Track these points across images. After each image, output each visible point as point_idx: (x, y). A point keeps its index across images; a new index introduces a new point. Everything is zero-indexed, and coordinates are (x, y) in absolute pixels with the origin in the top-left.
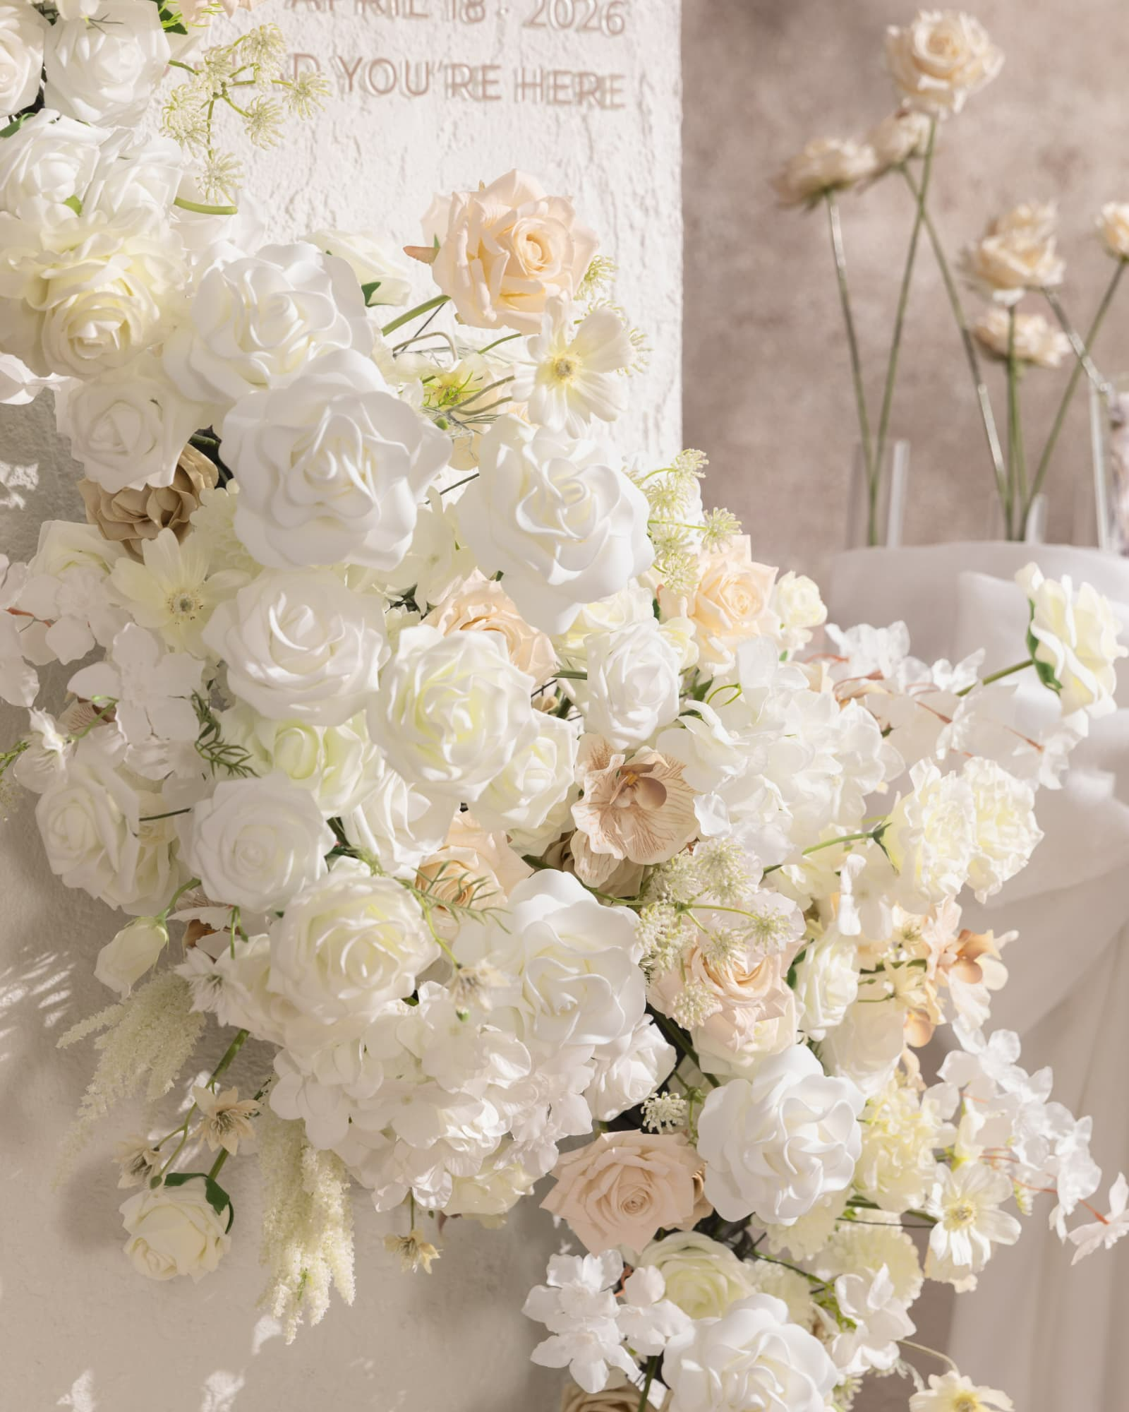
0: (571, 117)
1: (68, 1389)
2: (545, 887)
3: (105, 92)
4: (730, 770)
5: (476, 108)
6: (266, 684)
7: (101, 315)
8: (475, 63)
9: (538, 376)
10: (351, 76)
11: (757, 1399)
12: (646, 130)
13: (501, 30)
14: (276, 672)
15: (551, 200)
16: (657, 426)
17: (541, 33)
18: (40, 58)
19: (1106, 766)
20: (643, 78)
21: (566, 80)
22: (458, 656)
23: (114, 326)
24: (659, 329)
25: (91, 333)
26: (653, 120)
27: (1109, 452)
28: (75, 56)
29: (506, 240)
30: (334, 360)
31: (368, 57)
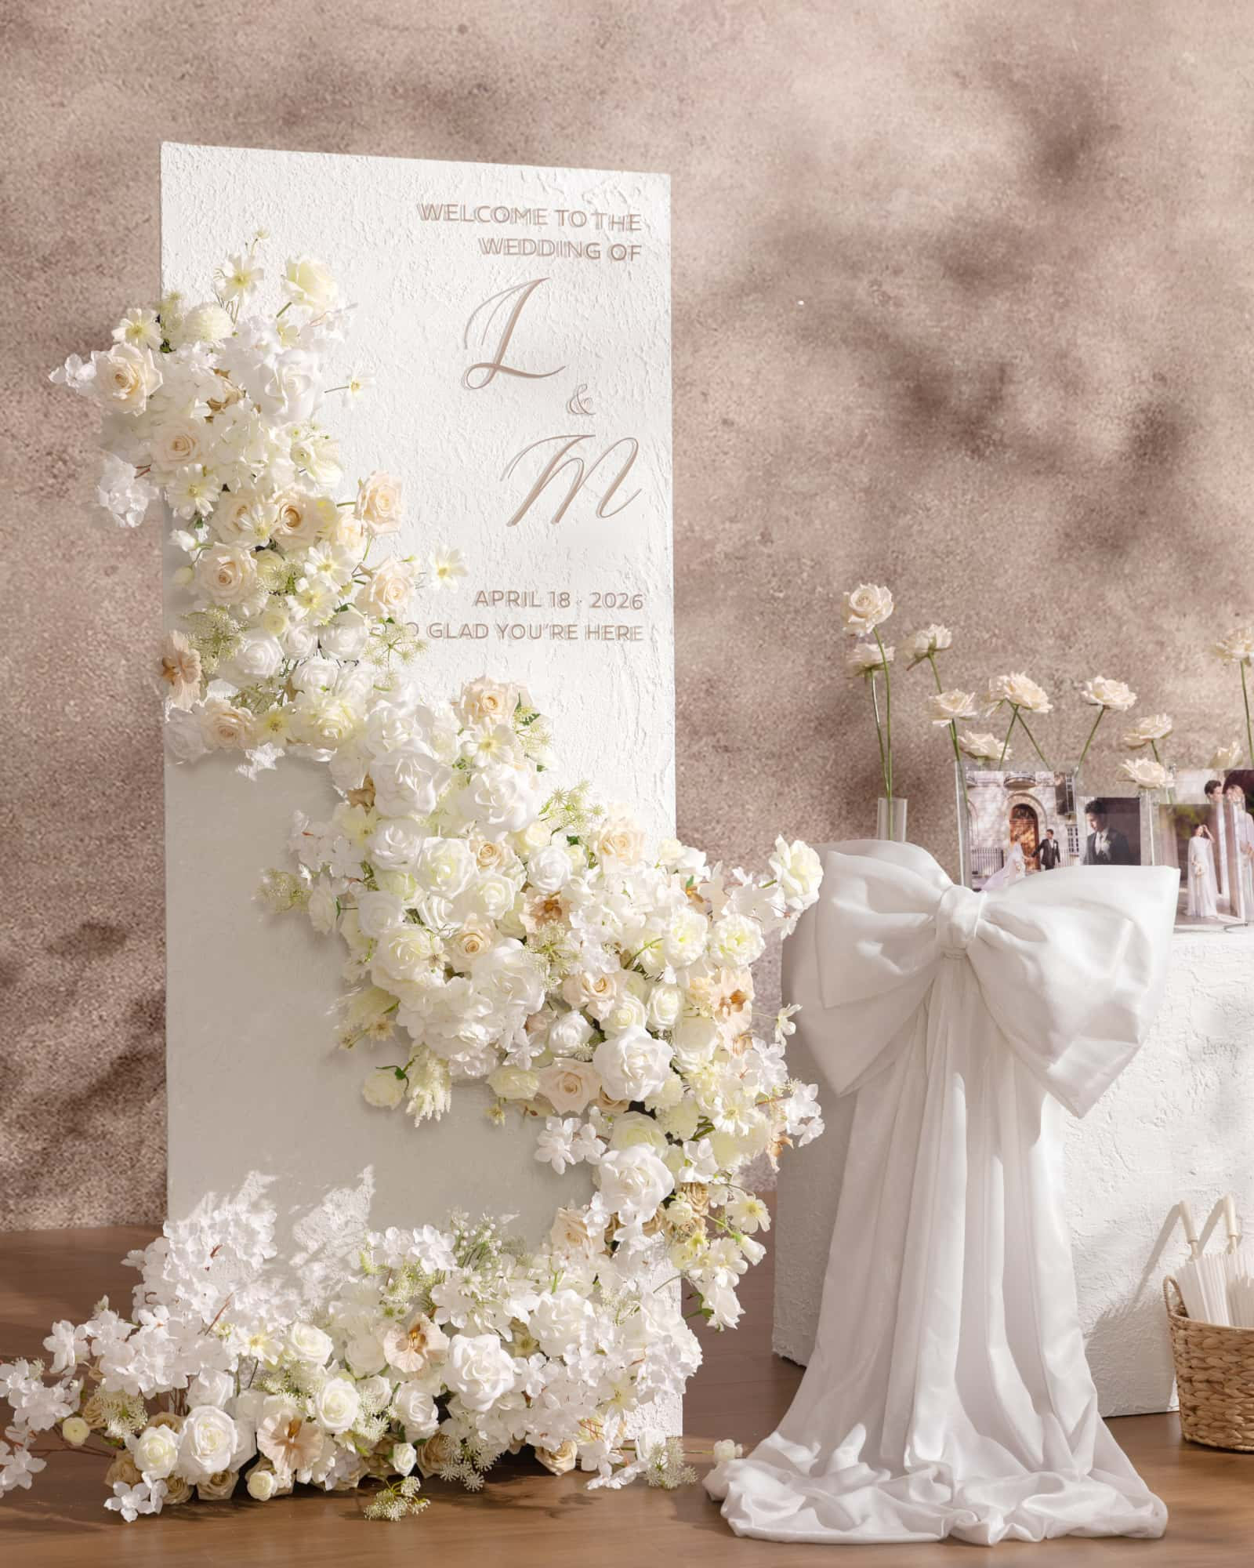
0: (615, 645)
1: (361, 1171)
2: (505, 944)
3: (341, 649)
4: (586, 903)
5: (566, 643)
6: (382, 857)
7: (330, 727)
8: (564, 624)
9: (479, 748)
10: (503, 632)
11: (630, 1181)
12: (655, 649)
13: (579, 610)
14: (387, 853)
15: (500, 685)
16: (661, 780)
17: (599, 610)
18: (316, 638)
19: (878, 940)
20: (653, 627)
21: (612, 629)
22: (446, 846)
23: (335, 731)
24: (662, 737)
25: (326, 733)
26: (658, 645)
27: (965, 800)
28: (330, 637)
29: (479, 700)
30: (410, 742)
31: (511, 624)
